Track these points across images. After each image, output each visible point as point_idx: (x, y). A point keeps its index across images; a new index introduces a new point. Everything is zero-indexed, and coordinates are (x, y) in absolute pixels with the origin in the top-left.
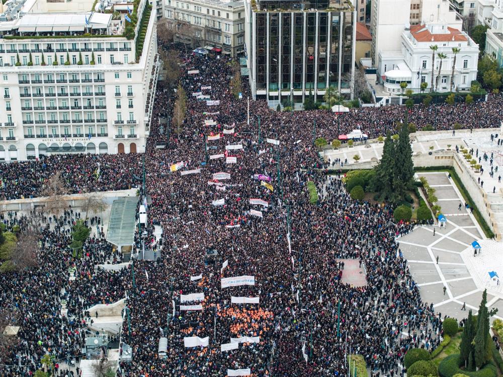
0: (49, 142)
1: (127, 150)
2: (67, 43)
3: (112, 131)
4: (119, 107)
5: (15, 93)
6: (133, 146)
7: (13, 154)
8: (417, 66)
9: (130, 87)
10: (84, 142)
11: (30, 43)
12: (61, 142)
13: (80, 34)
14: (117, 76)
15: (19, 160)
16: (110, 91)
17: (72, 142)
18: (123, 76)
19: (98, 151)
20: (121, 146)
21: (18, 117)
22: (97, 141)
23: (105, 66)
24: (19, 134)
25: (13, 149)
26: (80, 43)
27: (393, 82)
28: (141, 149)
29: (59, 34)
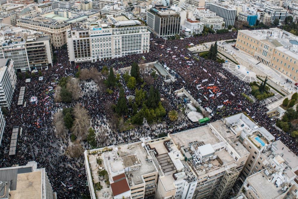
0: (127, 52)
1: (145, 52)
2: (132, 28)
3: (142, 48)
4: (144, 42)
5: (121, 41)
6: (146, 51)
7: (119, 56)
8: (192, 28)
9: (147, 37)
10: (135, 51)
11: (123, 28)
12: (130, 52)
13: (135, 25)
14: (144, 35)
15: (120, 57)
16: (142, 39)
17: (133, 51)
18: (146, 35)
19: (138, 53)
20: (144, 51)
21: (121, 46)
22: (138, 51)
23: (140, 33)
24: (121, 50)
25: (119, 54)
26: (135, 28)
27: (187, 32)
28: (148, 52)
29: (130, 26)
